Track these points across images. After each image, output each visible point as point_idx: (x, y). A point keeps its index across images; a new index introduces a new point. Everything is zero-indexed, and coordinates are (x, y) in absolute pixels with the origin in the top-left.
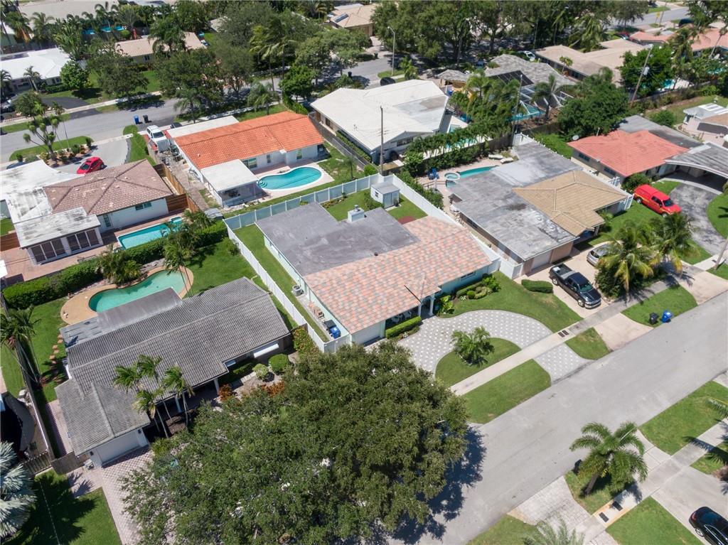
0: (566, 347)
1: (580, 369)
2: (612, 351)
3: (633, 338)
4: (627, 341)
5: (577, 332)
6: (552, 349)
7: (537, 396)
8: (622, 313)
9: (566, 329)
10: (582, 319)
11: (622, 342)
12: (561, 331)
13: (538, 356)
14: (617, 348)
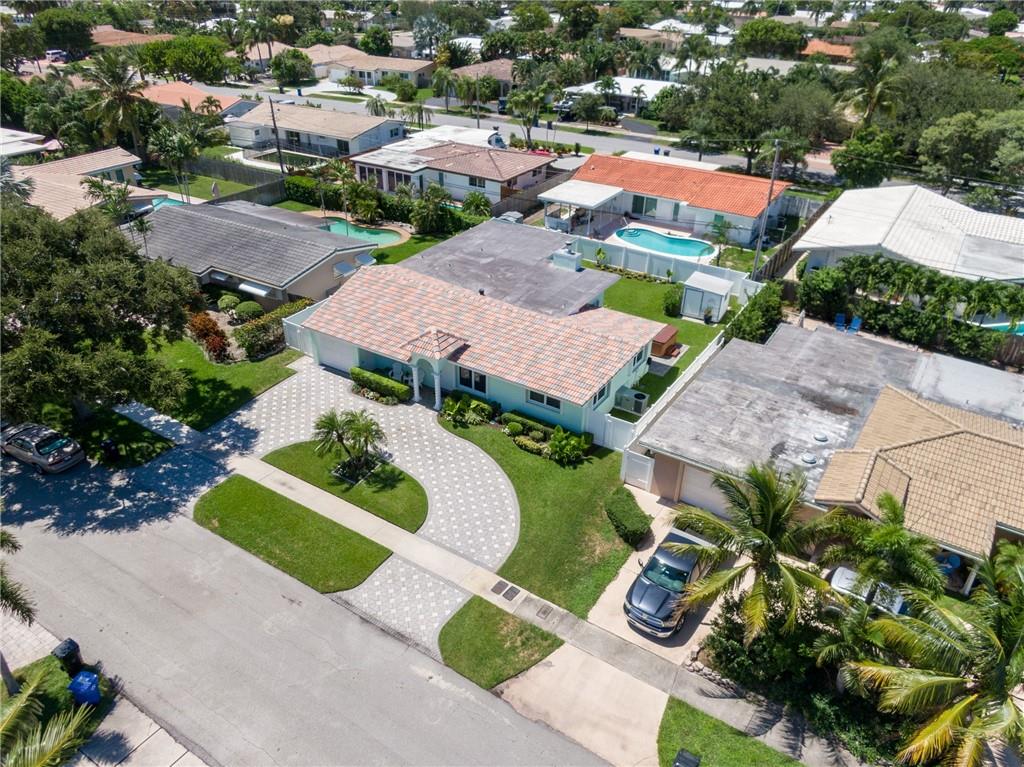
0: (460, 600)
1: (399, 637)
2: (498, 695)
3: (578, 740)
4: (557, 726)
5: (530, 614)
6: (440, 578)
7: (287, 577)
8: (672, 699)
9: (523, 593)
10: (584, 617)
11: (547, 714)
12: (510, 585)
13: (406, 561)
14: (517, 704)
